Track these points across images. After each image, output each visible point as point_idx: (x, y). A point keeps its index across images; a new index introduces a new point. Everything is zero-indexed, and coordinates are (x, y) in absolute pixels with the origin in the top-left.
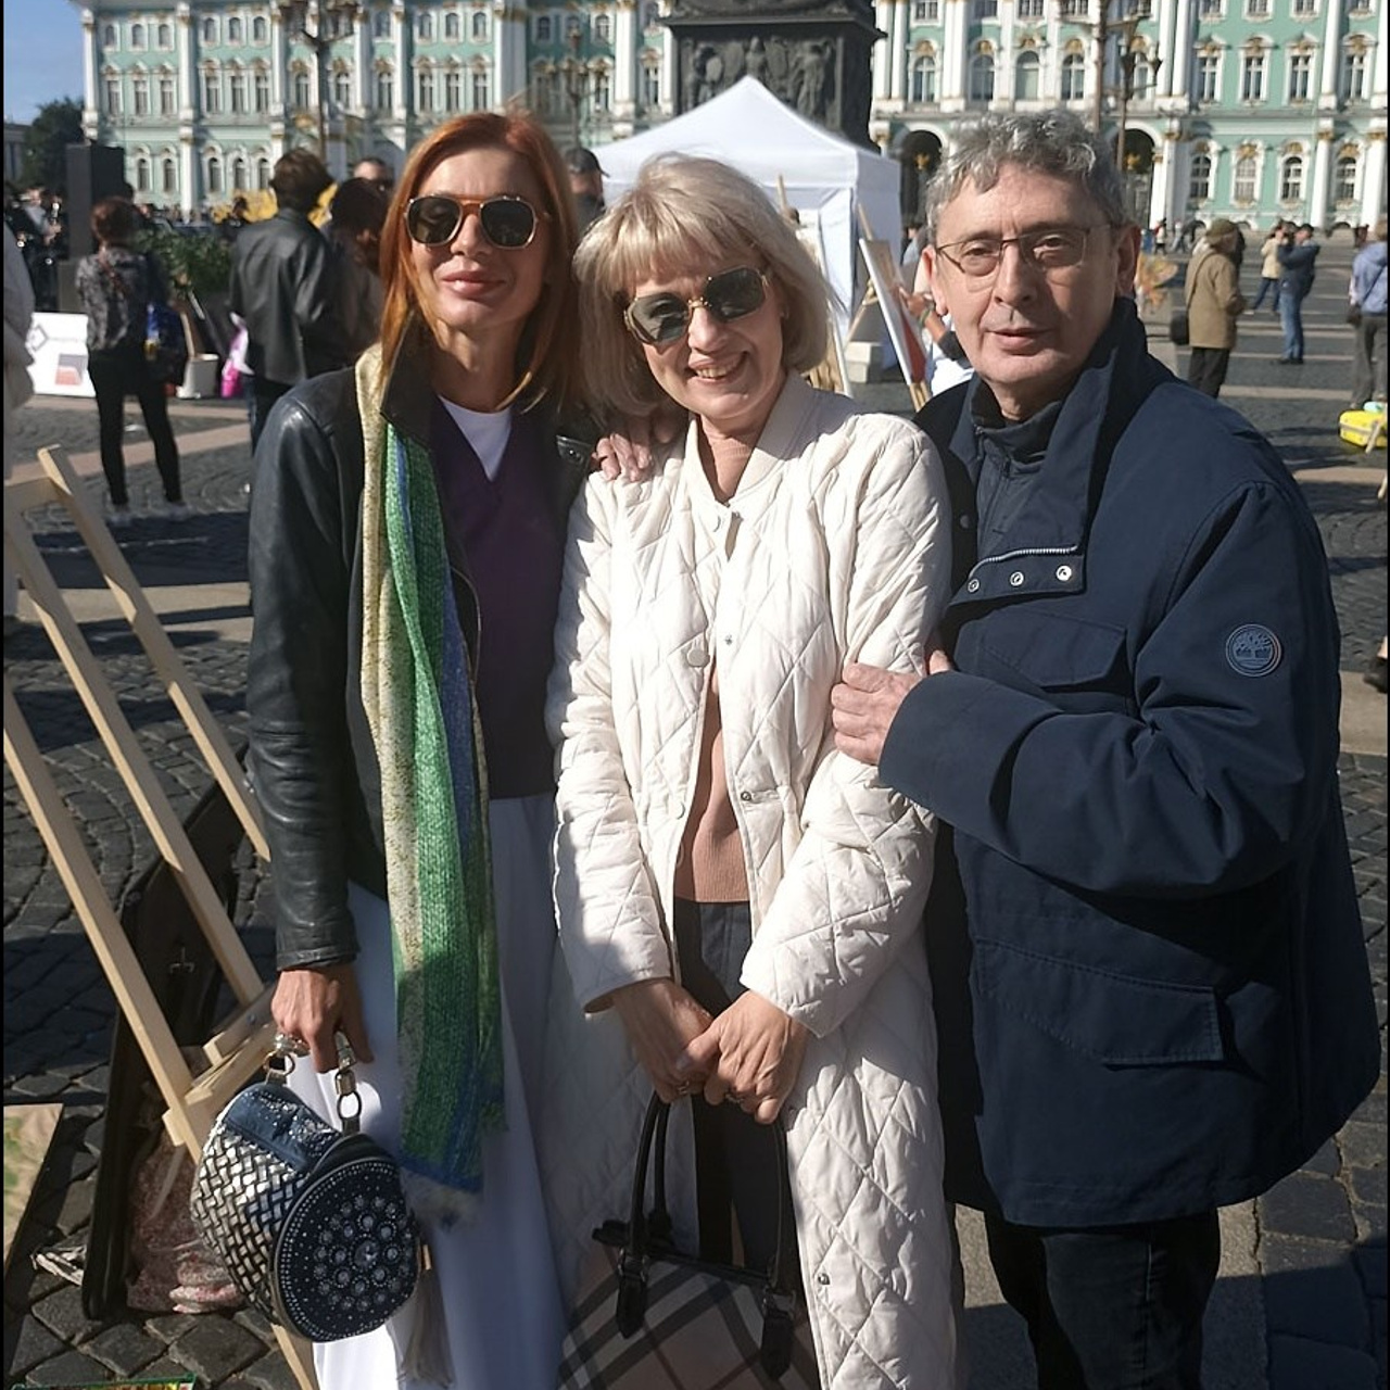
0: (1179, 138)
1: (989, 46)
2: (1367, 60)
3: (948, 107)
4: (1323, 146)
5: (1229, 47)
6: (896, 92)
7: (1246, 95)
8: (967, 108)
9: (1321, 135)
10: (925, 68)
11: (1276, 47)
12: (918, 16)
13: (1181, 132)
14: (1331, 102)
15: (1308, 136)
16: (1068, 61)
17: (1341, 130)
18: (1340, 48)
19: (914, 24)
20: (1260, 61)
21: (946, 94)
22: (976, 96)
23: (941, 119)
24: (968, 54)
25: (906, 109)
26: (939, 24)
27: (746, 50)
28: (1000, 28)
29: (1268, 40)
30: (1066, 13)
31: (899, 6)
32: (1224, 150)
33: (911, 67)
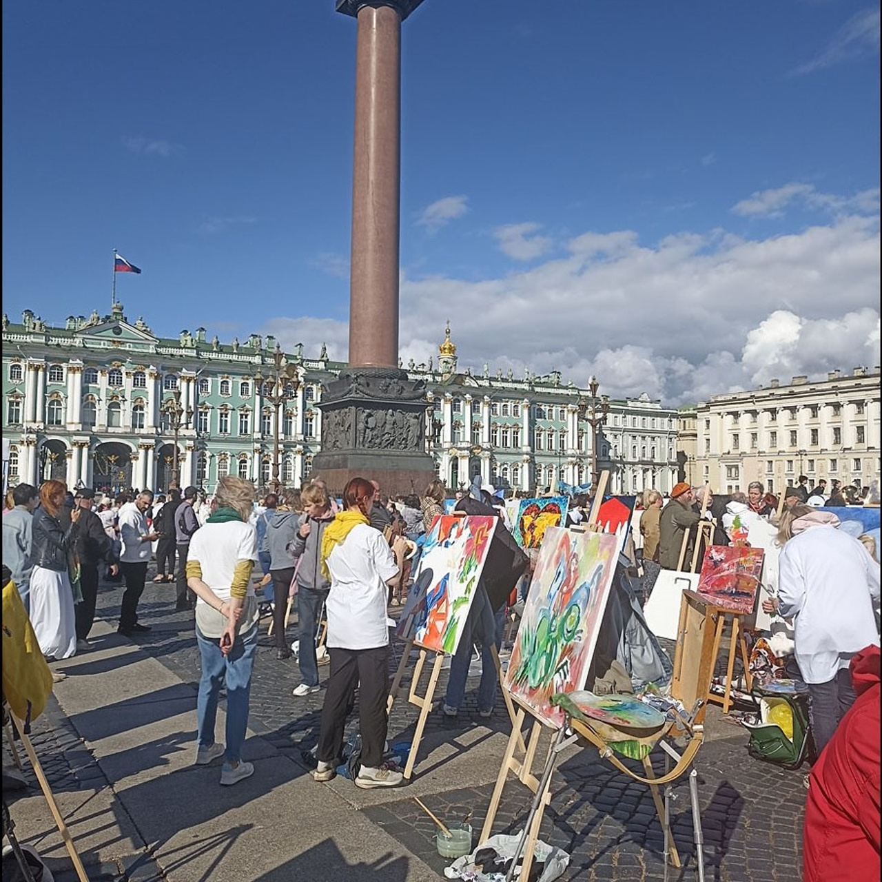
0: (194, 450)
1: (93, 398)
3: (71, 428)
4: (257, 455)
5: (213, 408)
6: (39, 418)
7: (221, 431)
8: (83, 430)
9: (256, 450)
10: (55, 407)
11: (233, 409)
12: (50, 379)
13: (194, 447)
14: (258, 436)
15: (249, 451)
16: (135, 409)
17: (263, 448)
19: (49, 383)
20: (226, 415)
21: (69, 420)
22: (87, 424)
23: (68, 434)
24: (82, 401)
25: (45, 428)
26: (64, 384)
27: (386, 415)
28: (99, 389)
29: (230, 406)
30: (134, 384)
31: (40, 373)
32: (213, 456)
33: (47, 405)
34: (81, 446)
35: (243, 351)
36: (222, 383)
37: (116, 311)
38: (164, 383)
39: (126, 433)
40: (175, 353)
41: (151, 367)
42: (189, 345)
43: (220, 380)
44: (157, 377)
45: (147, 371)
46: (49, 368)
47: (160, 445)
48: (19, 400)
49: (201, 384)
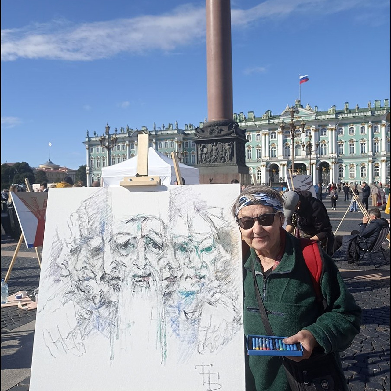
0: (336, 163)
1: (288, 144)
2: (379, 144)
3: (279, 158)
4: (370, 164)
5: (345, 142)
6: (267, 155)
7: (351, 153)
8: (284, 158)
9: (369, 161)
10: (274, 150)
11: (357, 141)
12: (271, 138)
13: (335, 162)
14: (371, 154)
15: (366, 162)
16: (307, 147)
17: (374, 160)
18: (372, 141)
19: (270, 140)
20: (353, 145)
21: (279, 155)
22: (286, 155)
23: (279, 161)
24: (284, 146)
25: (270, 159)
26: (277, 140)
27: (213, 146)
28: (291, 140)
29: (355, 140)
30: (306, 136)
31: (267, 136)
32: (346, 166)
33: (270, 149)
34: (284, 165)
35: (362, 111)
36: (350, 129)
37: (297, 103)
38: (320, 133)
39: (303, 158)
40: (325, 118)
41: (313, 126)
42: (331, 112)
43: (349, 127)
44: (316, 131)
45: (311, 129)
46: (270, 134)
47: (319, 163)
48: (260, 148)
49: (339, 131)
